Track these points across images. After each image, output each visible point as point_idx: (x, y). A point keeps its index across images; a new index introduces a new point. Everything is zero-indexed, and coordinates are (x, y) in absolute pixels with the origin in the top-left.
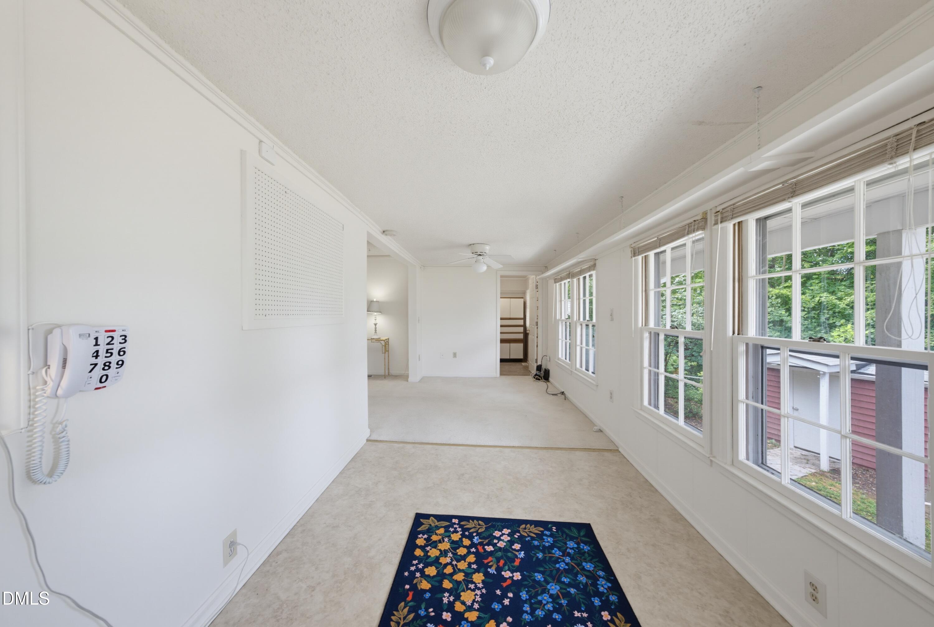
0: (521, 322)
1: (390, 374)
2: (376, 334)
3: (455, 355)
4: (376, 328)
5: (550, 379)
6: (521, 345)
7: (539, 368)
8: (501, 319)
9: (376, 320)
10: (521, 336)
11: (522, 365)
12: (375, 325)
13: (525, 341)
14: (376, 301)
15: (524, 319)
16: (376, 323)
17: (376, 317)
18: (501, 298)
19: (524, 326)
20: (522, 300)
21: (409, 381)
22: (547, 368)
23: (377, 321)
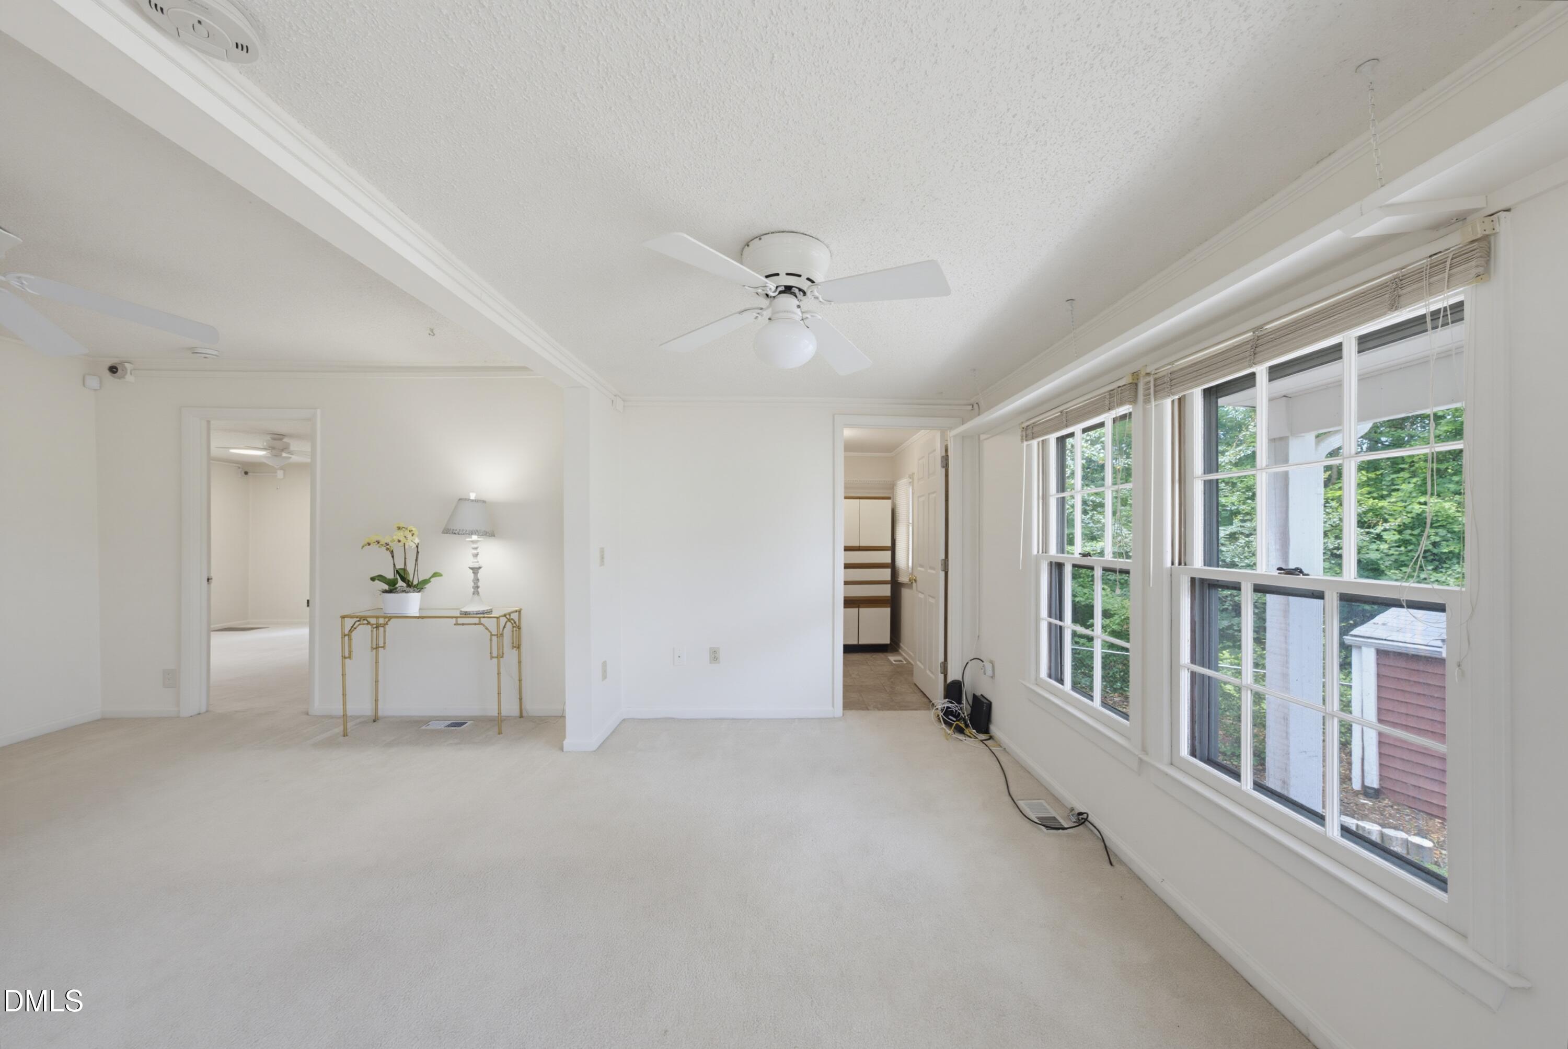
0: (885, 557)
1: (524, 714)
2: (476, 596)
3: (715, 656)
4: (476, 580)
5: (993, 729)
6: (885, 613)
7: (954, 690)
8: (847, 549)
9: (476, 555)
10: (886, 591)
11: (889, 660)
12: (475, 570)
13: (894, 602)
14: (476, 501)
15: (893, 549)
16: (476, 565)
17: (476, 548)
18: (846, 498)
19: (893, 566)
20: (889, 502)
21: (565, 749)
22: (978, 694)
23: (482, 561)
